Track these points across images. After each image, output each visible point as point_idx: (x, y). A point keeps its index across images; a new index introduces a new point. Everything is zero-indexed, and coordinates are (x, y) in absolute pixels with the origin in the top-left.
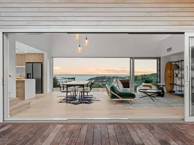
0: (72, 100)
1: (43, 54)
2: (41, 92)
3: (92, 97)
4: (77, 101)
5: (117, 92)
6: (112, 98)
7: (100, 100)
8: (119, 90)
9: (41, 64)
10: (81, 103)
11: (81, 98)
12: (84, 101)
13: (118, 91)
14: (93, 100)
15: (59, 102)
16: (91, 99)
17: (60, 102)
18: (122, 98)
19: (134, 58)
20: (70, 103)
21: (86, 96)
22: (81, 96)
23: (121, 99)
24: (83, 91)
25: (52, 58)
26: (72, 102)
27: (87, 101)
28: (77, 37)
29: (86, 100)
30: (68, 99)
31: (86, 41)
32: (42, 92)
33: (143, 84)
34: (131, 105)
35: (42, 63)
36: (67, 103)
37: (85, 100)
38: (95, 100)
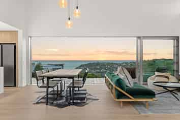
0: (56, 99)
1: (17, 32)
2: (13, 85)
3: (85, 94)
4: (64, 100)
5: (126, 88)
6: (118, 98)
7: (98, 100)
8: (129, 85)
9: (13, 45)
10: (70, 104)
11: (68, 95)
12: (74, 101)
13: (127, 86)
14: (88, 99)
15: (35, 102)
16: (84, 96)
17: (37, 103)
18: (134, 97)
19: (142, 38)
20: (52, 104)
21: (76, 92)
22: (68, 92)
23: (133, 100)
24: (72, 85)
25: (30, 38)
26: (55, 102)
27: (79, 101)
28: (63, 5)
29: (77, 99)
30: (49, 96)
31: (76, 11)
32: (15, 86)
33: (157, 73)
34: (148, 108)
35: (15, 44)
36: (47, 104)
37: (75, 99)
38: (90, 99)
